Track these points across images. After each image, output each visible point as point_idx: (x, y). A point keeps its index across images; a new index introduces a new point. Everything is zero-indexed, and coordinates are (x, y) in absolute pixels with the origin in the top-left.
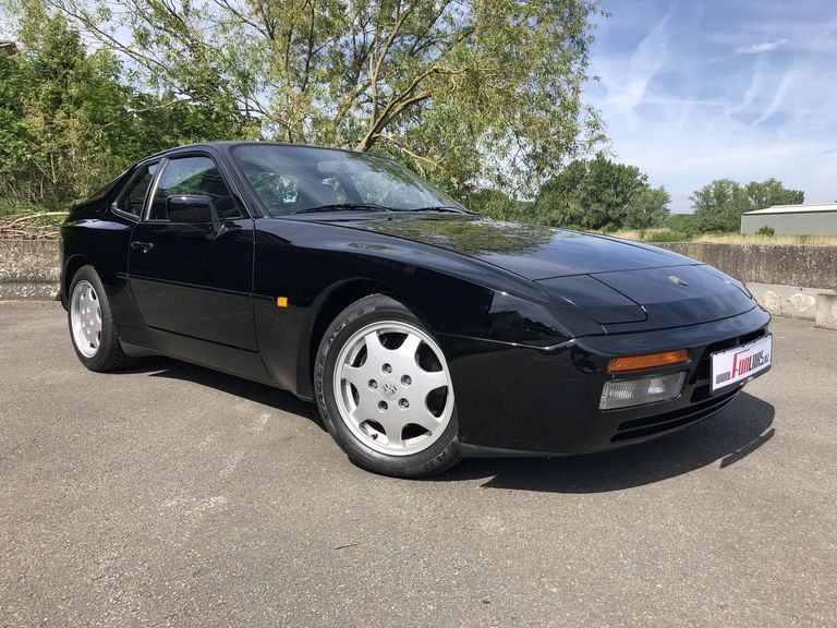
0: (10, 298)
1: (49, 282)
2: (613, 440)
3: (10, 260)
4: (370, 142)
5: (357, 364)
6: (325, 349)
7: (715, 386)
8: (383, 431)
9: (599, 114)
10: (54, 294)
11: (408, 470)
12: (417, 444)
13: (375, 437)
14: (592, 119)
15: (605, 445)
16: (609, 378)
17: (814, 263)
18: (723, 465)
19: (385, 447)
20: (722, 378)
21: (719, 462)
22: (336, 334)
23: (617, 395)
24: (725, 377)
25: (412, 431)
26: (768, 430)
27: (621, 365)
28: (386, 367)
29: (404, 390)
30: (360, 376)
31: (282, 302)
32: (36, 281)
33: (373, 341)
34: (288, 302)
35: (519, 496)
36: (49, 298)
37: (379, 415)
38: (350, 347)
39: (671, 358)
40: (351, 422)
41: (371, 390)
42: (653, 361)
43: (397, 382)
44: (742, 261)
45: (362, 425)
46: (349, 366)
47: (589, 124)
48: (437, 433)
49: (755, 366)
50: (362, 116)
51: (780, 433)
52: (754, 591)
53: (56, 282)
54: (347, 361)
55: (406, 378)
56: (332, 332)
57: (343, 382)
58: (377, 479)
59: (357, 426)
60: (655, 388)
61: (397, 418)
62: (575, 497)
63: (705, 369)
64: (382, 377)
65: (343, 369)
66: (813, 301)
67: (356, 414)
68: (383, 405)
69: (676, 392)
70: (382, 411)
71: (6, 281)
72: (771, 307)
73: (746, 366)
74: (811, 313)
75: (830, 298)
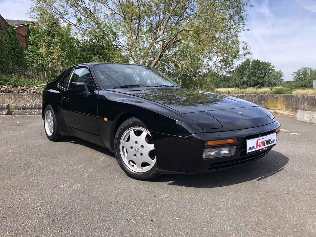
0: (31, 114)
2: (210, 169)
3: (31, 101)
4: (161, 56)
5: (128, 141)
6: (117, 136)
7: (248, 151)
8: (135, 164)
9: (248, 44)
11: (143, 177)
12: (146, 169)
13: (133, 166)
14: (245, 46)
15: (206, 171)
16: (205, 148)
19: (137, 169)
22: (120, 131)
23: (209, 154)
24: (253, 148)
25: (144, 164)
26: (282, 168)
27: (210, 143)
28: (136, 142)
29: (142, 150)
30: (128, 145)
31: (106, 119)
33: (132, 133)
34: (107, 119)
35: (179, 187)
37: (134, 159)
38: (125, 135)
39: (230, 141)
40: (125, 161)
41: (131, 150)
43: (139, 147)
44: (299, 101)
45: (129, 162)
46: (125, 142)
47: (243, 48)
48: (152, 165)
49: (267, 144)
54: (124, 140)
55: (142, 146)
56: (119, 130)
57: (123, 147)
59: (127, 162)
60: (225, 151)
61: (140, 160)
64: (135, 145)
65: (123, 143)
67: (127, 158)
68: (135, 155)
69: (233, 152)
70: (135, 157)
71: (29, 108)
72: (307, 120)
73: (263, 144)
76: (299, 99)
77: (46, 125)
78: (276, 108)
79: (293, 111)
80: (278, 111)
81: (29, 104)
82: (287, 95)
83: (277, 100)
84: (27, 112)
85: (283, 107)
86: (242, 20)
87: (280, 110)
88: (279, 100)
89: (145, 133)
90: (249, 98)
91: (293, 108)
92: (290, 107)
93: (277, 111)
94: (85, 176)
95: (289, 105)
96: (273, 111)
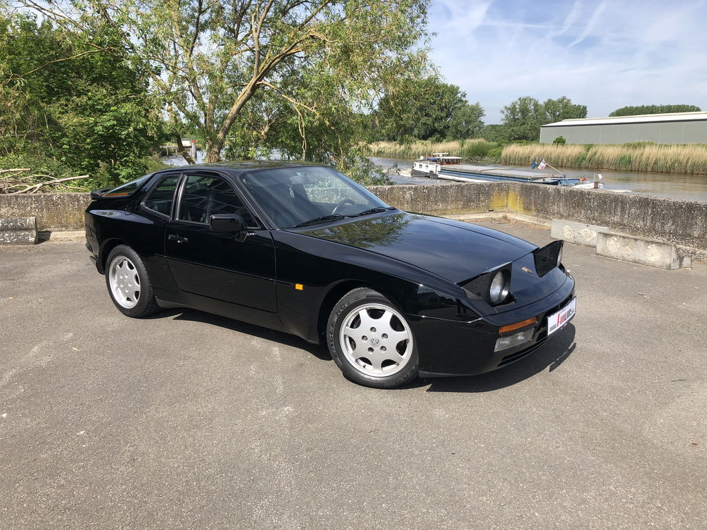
1: (26, 229)
2: (501, 364)
4: (255, 87)
5: (353, 326)
7: (549, 333)
8: (371, 364)
9: (439, 69)
10: (33, 239)
12: (391, 370)
13: (364, 367)
15: (495, 368)
16: (499, 337)
17: (596, 203)
18: (551, 370)
19: (373, 372)
20: (552, 329)
21: (548, 367)
22: (341, 310)
23: (502, 344)
24: (554, 327)
25: (387, 363)
26: (572, 344)
28: (373, 329)
29: (384, 342)
30: (356, 334)
31: (299, 287)
32: (15, 229)
33: (364, 314)
34: (303, 287)
37: (369, 355)
38: (350, 318)
39: (528, 322)
40: (350, 358)
41: (364, 341)
42: (520, 325)
43: (380, 337)
44: (548, 198)
45: (356, 360)
46: (348, 328)
48: (402, 365)
49: (568, 317)
50: (243, 61)
51: (578, 346)
52: (571, 439)
53: (32, 229)
54: (347, 325)
55: (384, 335)
56: (339, 309)
57: (345, 336)
58: (368, 390)
59: (354, 360)
60: (520, 337)
61: (379, 356)
62: (477, 394)
63: (545, 323)
64: (371, 335)
65: (345, 329)
66: (595, 234)
67: (353, 355)
68: (371, 349)
69: (530, 338)
70: (370, 353)
72: (568, 237)
73: (563, 318)
74: (593, 243)
75: (606, 235)
76: (549, 194)
77: (114, 285)
78: (505, 209)
79: (537, 216)
80: (510, 216)
82: (526, 186)
83: (508, 193)
85: (519, 207)
86: (424, 12)
87: (512, 212)
88: (510, 194)
89: (389, 313)
90: (458, 192)
91: (538, 211)
92: (533, 208)
93: (508, 214)
94: (280, 390)
95: (530, 204)
96: (501, 215)
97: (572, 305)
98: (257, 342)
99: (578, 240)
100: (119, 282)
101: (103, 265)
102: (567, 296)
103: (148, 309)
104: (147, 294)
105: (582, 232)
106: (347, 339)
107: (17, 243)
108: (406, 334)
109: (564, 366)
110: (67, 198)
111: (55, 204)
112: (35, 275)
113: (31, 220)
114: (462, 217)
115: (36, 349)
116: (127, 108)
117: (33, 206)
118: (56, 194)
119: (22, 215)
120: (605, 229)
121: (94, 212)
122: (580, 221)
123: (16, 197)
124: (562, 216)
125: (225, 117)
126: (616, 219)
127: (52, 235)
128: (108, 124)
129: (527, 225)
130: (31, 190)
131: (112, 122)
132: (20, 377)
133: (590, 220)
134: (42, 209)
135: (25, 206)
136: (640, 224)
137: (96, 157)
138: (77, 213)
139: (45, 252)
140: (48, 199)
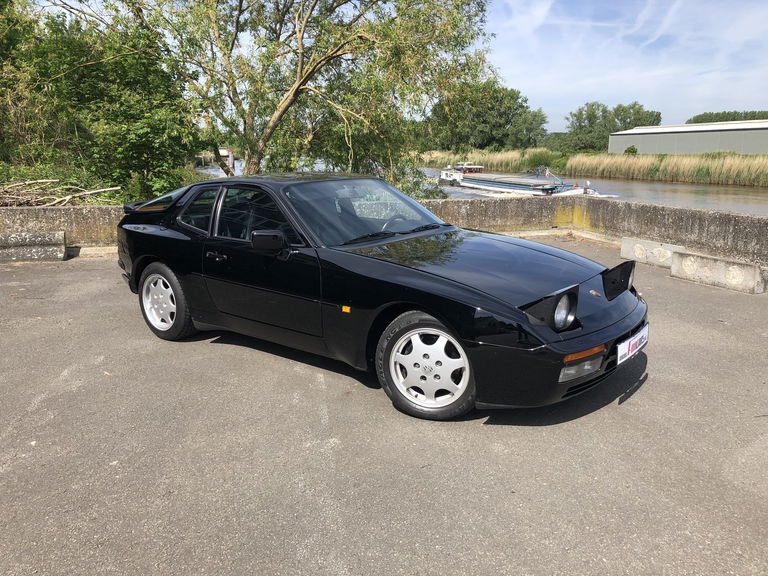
0: (24, 260)
1: (55, 245)
2: (566, 396)
4: (298, 92)
5: (405, 353)
6: (384, 344)
7: (619, 362)
8: (423, 393)
10: (61, 255)
12: (445, 401)
13: (416, 396)
15: (560, 400)
16: (564, 366)
17: (671, 220)
18: (620, 403)
19: (424, 402)
20: (622, 358)
21: (617, 400)
22: (392, 335)
23: (567, 374)
24: (625, 355)
25: (441, 393)
26: (644, 374)
27: (571, 358)
28: (425, 356)
29: (437, 370)
30: (407, 361)
31: (346, 309)
32: (43, 244)
33: (415, 337)
34: (351, 310)
36: (56, 259)
37: (421, 384)
38: (401, 343)
39: (597, 350)
40: (402, 388)
41: (416, 369)
42: (587, 354)
43: (433, 365)
44: (618, 214)
45: (408, 389)
46: (399, 354)
48: (458, 395)
49: (639, 345)
50: (285, 63)
51: (650, 377)
52: (642, 478)
53: (60, 245)
54: (397, 351)
55: (438, 363)
56: (389, 334)
57: (395, 363)
58: (420, 422)
59: (405, 389)
60: (587, 367)
61: (432, 385)
62: (539, 428)
63: (614, 351)
64: (423, 362)
65: (396, 356)
66: (669, 254)
67: (404, 383)
68: (423, 378)
69: (597, 367)
70: (423, 381)
71: (17, 245)
72: (640, 257)
73: (635, 346)
74: (668, 263)
75: (682, 255)
76: (619, 210)
77: (147, 305)
78: (570, 226)
79: (606, 233)
80: (575, 233)
81: (13, 236)
82: (593, 200)
83: (573, 208)
84: (12, 255)
85: (586, 223)
87: (578, 229)
88: (576, 209)
90: (518, 207)
91: (606, 228)
92: (601, 224)
93: (573, 231)
94: (325, 420)
95: (598, 220)
96: (565, 232)
97: (644, 332)
98: (300, 368)
99: (651, 260)
100: (154, 302)
101: (136, 284)
102: (638, 322)
103: (183, 331)
104: (183, 316)
105: (655, 251)
106: (398, 366)
107: (45, 259)
108: (462, 362)
109: (635, 398)
110: (97, 211)
111: (85, 218)
112: (64, 294)
113: (59, 235)
114: (522, 234)
115: (65, 372)
116: (161, 114)
117: (63, 220)
118: (86, 208)
119: (51, 229)
120: (681, 248)
121: (126, 226)
122: (653, 239)
123: (45, 210)
124: (633, 234)
125: (265, 124)
126: (693, 237)
127: (82, 251)
128: (141, 131)
129: (594, 243)
130: (60, 202)
131: (146, 130)
132: (49, 403)
133: (664, 239)
134: (72, 224)
135: (54, 219)
136: (720, 243)
137: (127, 167)
138: (108, 228)
139: (74, 269)
140: (79, 212)
